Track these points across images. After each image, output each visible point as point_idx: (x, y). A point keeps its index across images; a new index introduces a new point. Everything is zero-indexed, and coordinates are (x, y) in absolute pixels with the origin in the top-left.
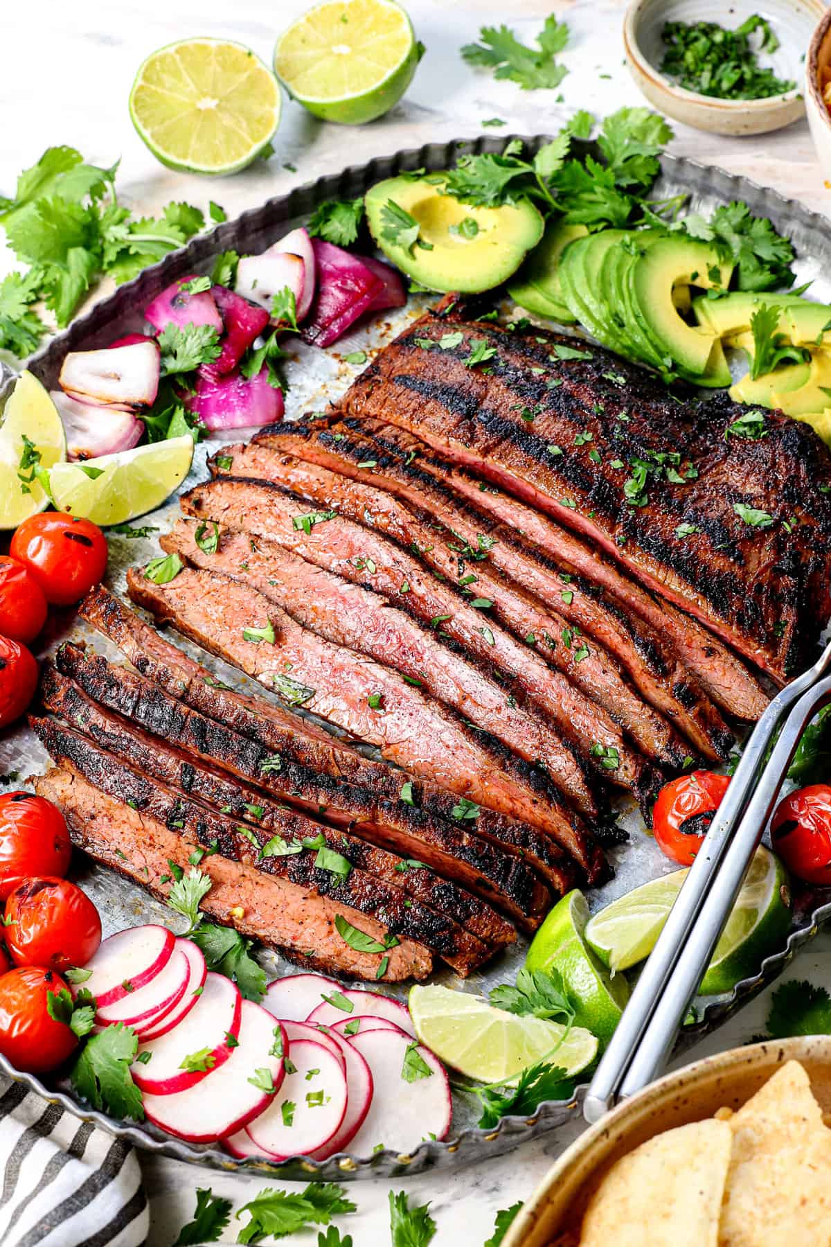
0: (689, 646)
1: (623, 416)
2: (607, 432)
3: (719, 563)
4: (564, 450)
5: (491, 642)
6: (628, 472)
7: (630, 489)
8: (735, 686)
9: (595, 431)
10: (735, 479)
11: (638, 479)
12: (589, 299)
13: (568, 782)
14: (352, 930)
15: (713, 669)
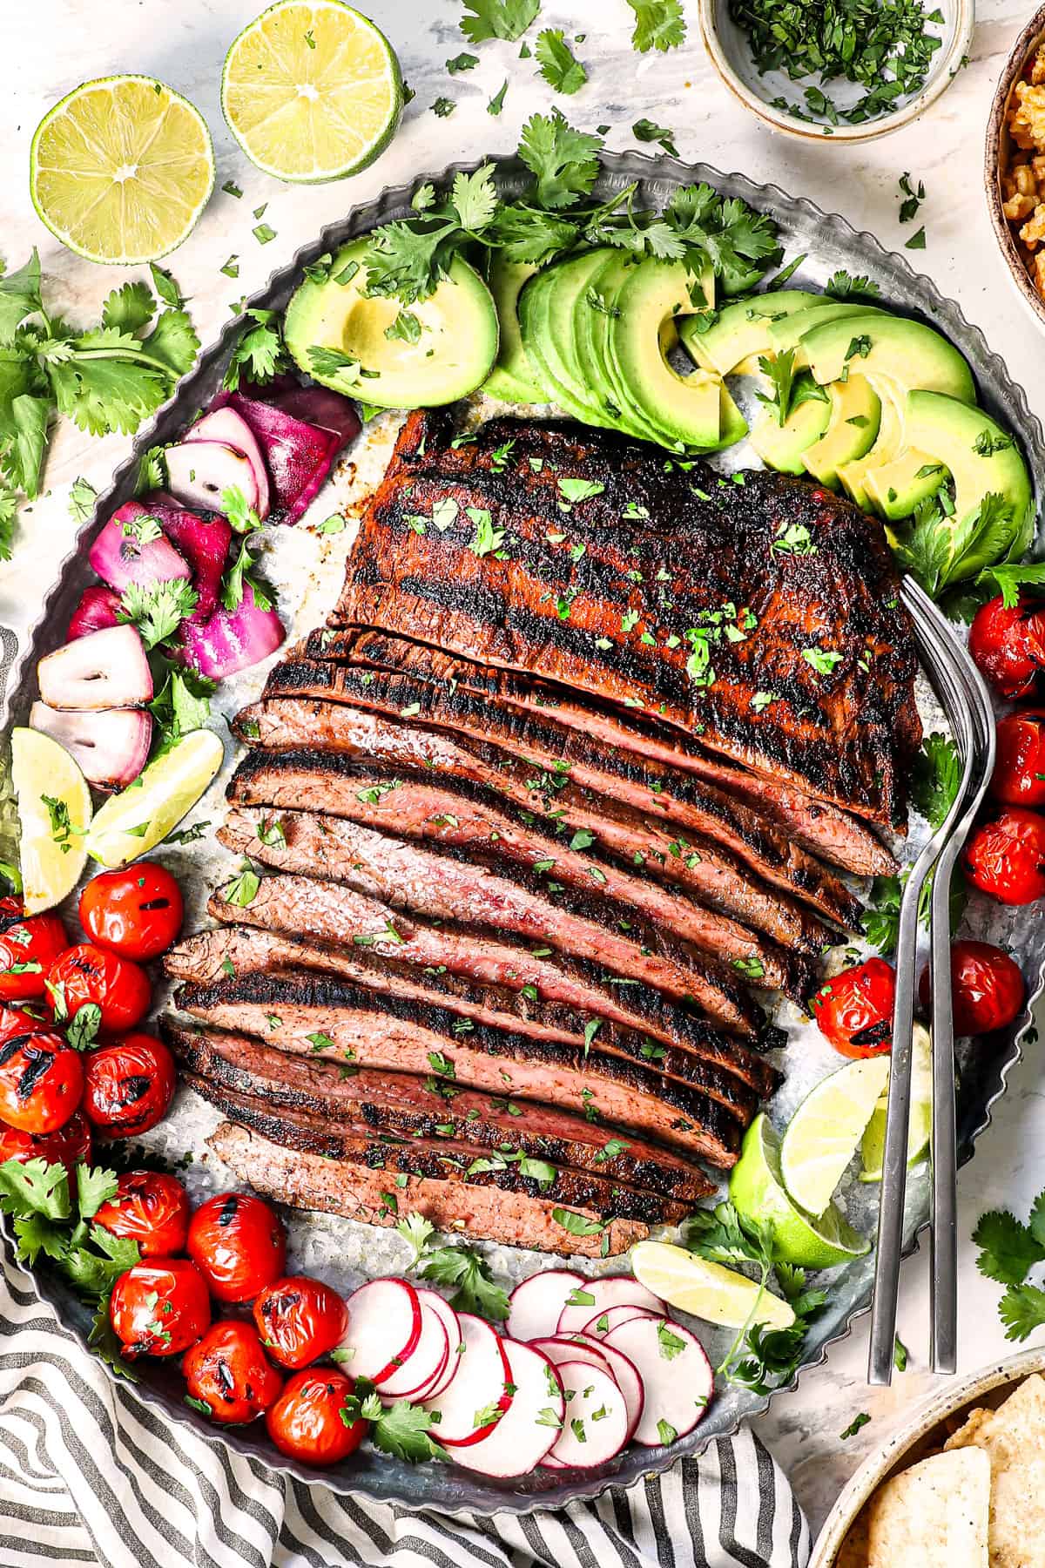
0: (793, 809)
1: (662, 575)
2: (653, 601)
3: (805, 732)
4: (614, 642)
5: (603, 880)
6: (688, 648)
7: (695, 667)
8: (848, 843)
9: (639, 606)
10: (795, 614)
11: (700, 655)
12: (571, 385)
13: (721, 1010)
14: (568, 1215)
15: (823, 830)
